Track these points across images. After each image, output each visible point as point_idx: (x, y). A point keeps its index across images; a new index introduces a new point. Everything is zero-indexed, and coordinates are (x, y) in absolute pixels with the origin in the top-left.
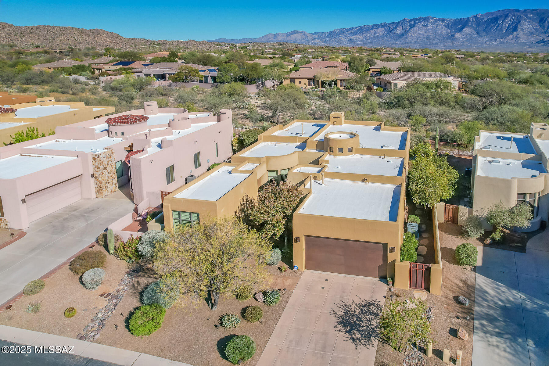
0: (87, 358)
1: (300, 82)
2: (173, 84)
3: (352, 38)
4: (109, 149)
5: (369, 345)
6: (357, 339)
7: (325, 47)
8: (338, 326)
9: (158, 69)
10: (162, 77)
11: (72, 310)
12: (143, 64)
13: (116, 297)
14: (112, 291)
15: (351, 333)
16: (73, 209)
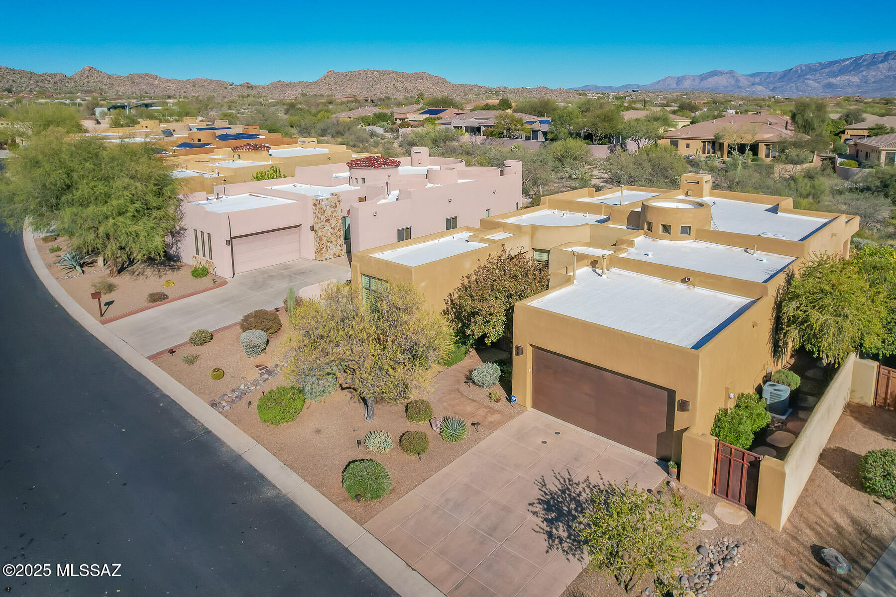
0: (207, 429)
1: (688, 146)
2: (489, 140)
3: (833, 80)
4: (336, 195)
5: (574, 555)
6: (558, 537)
7: (770, 98)
8: (536, 505)
9: (473, 119)
10: (475, 130)
11: (218, 371)
12: (456, 112)
13: (270, 373)
14: (270, 365)
15: (552, 523)
16: (286, 267)
